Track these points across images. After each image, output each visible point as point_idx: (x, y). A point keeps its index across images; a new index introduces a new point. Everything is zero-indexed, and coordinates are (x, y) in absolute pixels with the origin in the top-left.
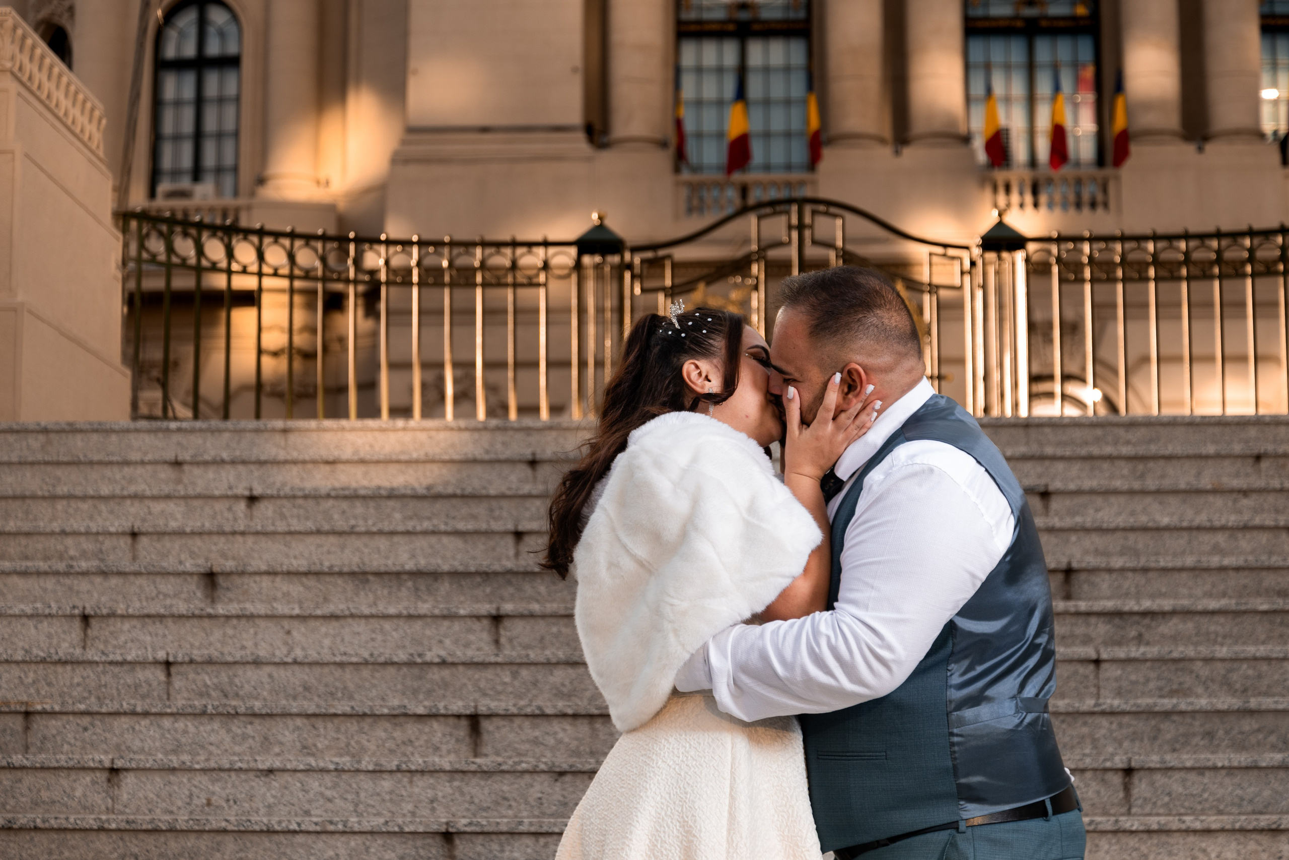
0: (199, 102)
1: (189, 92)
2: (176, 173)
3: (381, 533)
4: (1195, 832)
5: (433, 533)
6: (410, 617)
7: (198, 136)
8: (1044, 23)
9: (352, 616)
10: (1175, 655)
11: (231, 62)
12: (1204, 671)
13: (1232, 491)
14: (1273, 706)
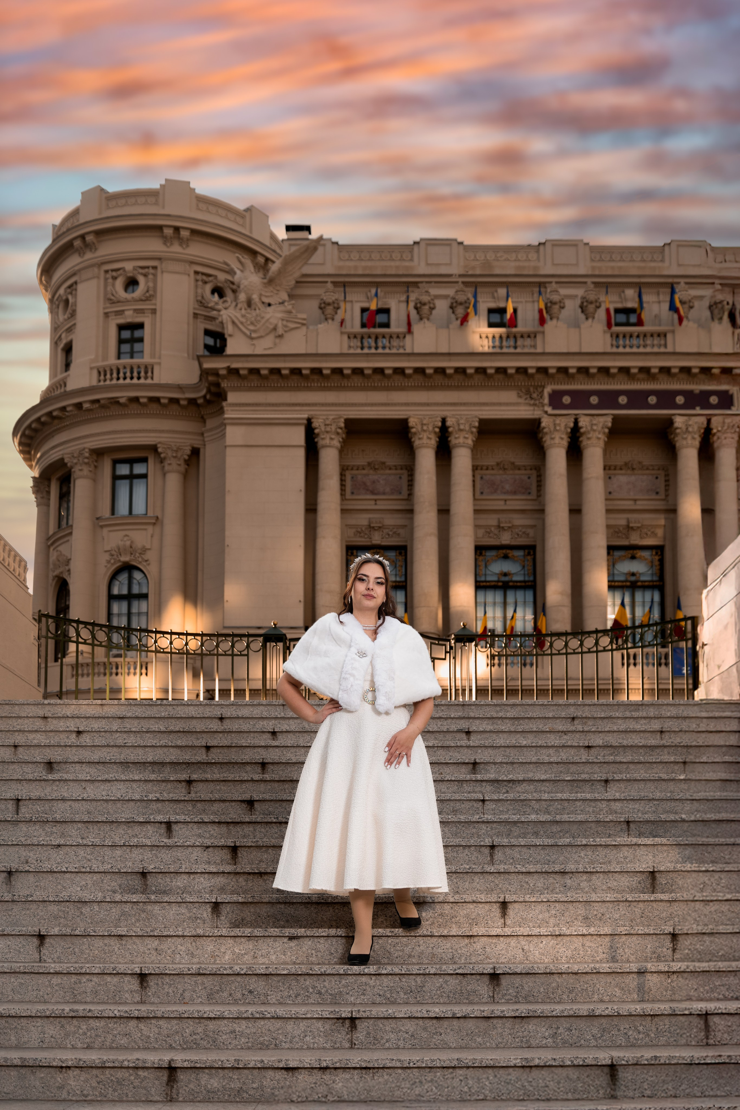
0: (130, 614)
1: (125, 611)
3: (139, 746)
4: (522, 873)
5: (165, 746)
6: (146, 781)
8: (511, 584)
9: (116, 780)
10: (522, 798)
11: (144, 596)
12: (536, 806)
13: (559, 732)
14: (568, 820)
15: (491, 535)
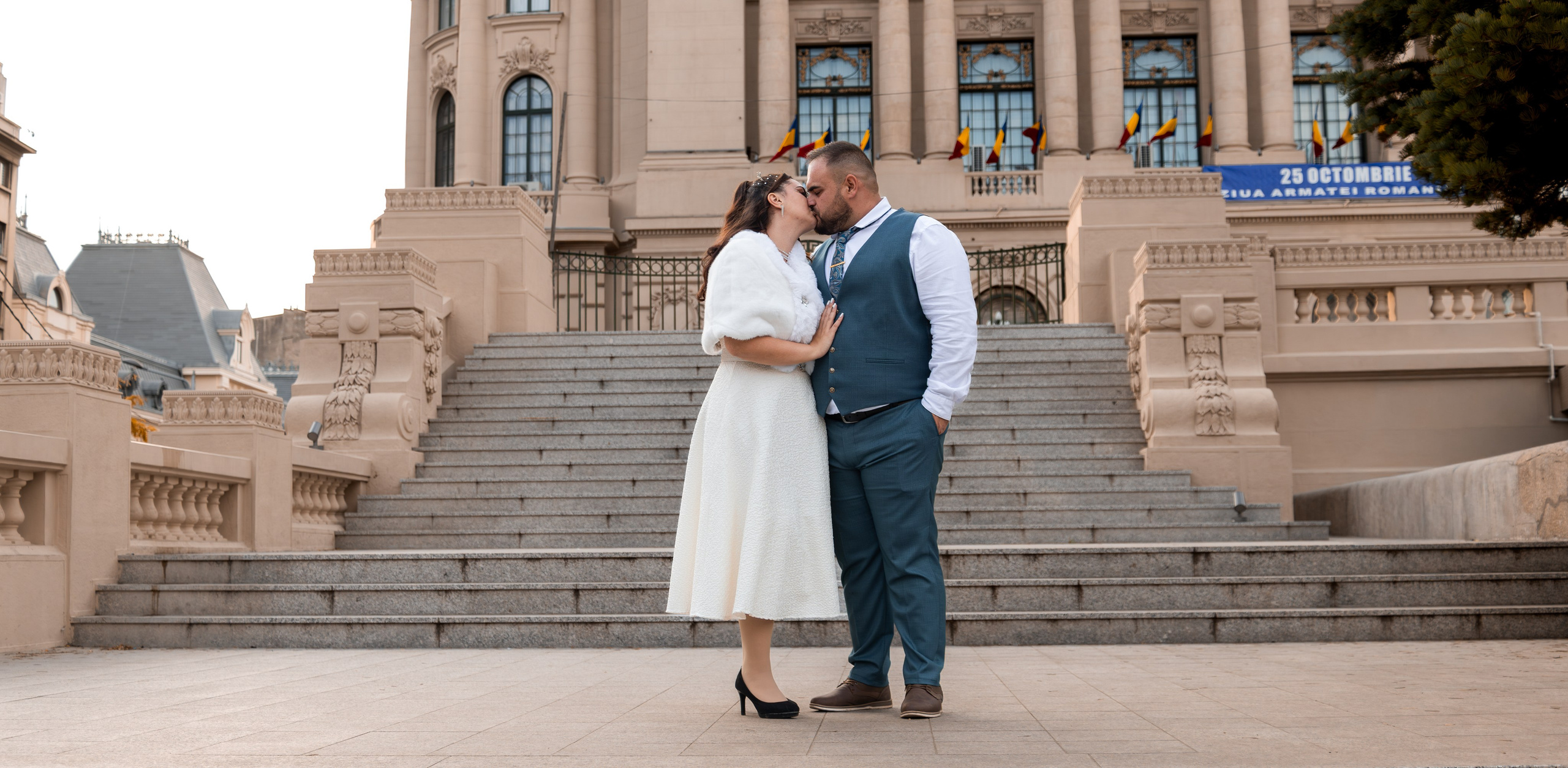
0: (529, 134)
1: (523, 129)
2: (516, 175)
7: (529, 154)
8: (1003, 86)
11: (548, 112)
15: (977, 26)
